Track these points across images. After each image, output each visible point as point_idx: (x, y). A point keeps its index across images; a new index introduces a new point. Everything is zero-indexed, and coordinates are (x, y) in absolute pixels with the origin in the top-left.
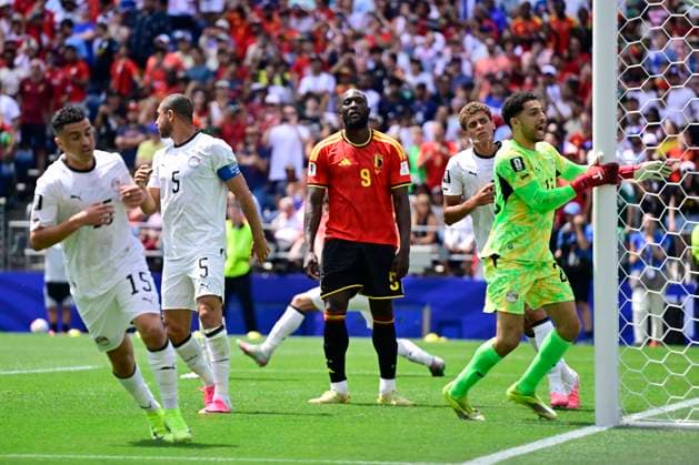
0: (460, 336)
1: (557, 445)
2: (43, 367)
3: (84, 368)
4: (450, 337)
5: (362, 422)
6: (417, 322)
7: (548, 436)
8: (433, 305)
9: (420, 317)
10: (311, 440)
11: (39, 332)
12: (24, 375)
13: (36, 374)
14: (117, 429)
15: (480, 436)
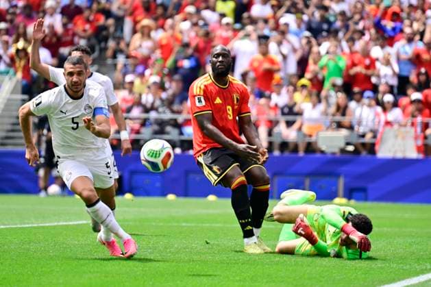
0: (366, 199)
1: (419, 283)
2: (50, 222)
3: (81, 222)
4: (358, 199)
5: (277, 264)
6: (334, 188)
7: (414, 276)
8: (346, 176)
9: (336, 184)
10: (238, 278)
11: (54, 195)
12: (35, 228)
13: (43, 227)
14: (96, 270)
15: (363, 276)
